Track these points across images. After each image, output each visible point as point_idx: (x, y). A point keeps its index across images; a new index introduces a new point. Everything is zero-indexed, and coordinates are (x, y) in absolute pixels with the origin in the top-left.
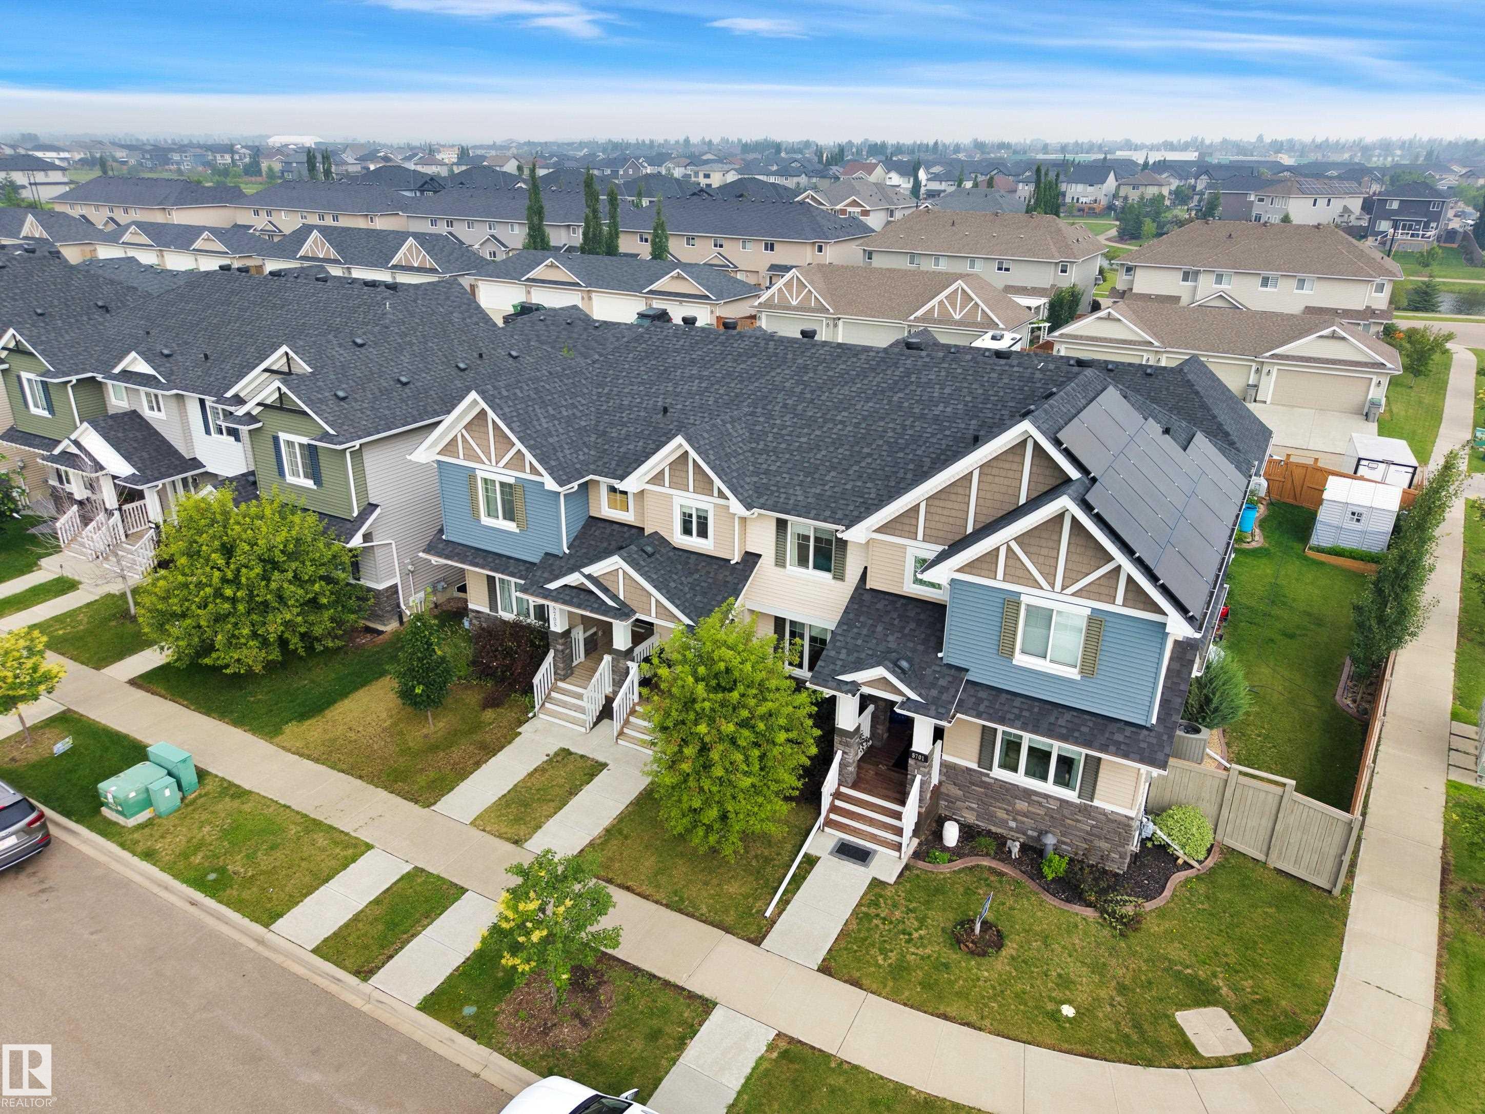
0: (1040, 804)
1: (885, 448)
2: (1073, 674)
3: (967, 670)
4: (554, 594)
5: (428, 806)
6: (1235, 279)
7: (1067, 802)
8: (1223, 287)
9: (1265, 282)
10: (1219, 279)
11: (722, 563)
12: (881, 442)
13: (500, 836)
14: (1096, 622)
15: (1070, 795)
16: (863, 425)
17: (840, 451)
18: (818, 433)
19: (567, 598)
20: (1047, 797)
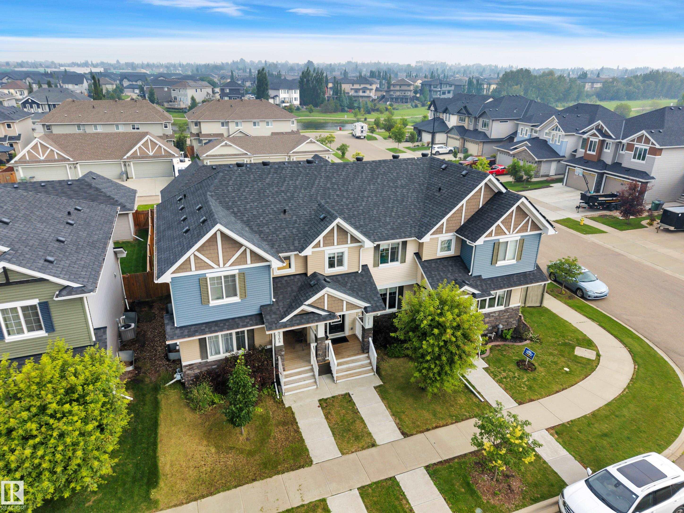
0: (493, 316)
1: (396, 202)
2: (514, 262)
3: (481, 276)
4: (288, 323)
5: (312, 464)
6: (243, 124)
7: (501, 311)
8: (239, 127)
9: (255, 124)
10: (237, 124)
11: (354, 274)
12: (392, 201)
13: (363, 449)
14: (522, 241)
15: (502, 308)
16: (378, 196)
17: (380, 208)
18: (364, 203)
19: (298, 322)
20: (495, 312)
